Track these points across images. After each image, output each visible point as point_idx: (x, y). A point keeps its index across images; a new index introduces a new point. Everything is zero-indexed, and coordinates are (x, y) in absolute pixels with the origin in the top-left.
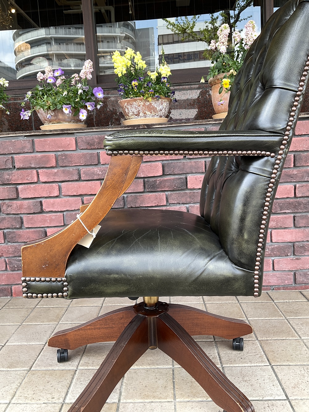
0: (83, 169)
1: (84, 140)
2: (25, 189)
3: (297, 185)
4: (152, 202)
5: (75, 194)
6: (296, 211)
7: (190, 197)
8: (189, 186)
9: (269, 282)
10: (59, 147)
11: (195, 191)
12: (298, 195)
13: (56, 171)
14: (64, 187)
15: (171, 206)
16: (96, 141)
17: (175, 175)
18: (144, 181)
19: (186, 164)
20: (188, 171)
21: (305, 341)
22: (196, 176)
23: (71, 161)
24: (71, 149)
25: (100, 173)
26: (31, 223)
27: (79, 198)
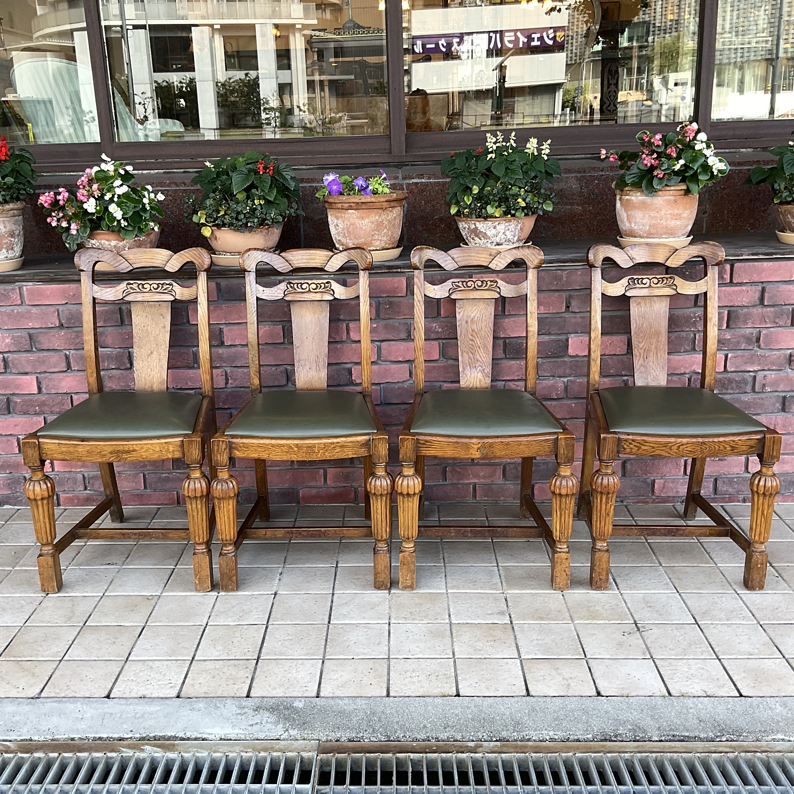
3: (730, 355)
4: (514, 373)
5: (401, 360)
6: (724, 391)
7: (570, 368)
8: (571, 351)
9: (677, 492)
10: (382, 291)
11: (578, 359)
12: (729, 369)
14: (385, 349)
15: (540, 380)
17: (550, 334)
18: (505, 342)
19: (568, 320)
20: (571, 330)
21: (721, 569)
22: (581, 338)
23: (398, 312)
24: (400, 295)
25: (440, 330)
27: (406, 365)
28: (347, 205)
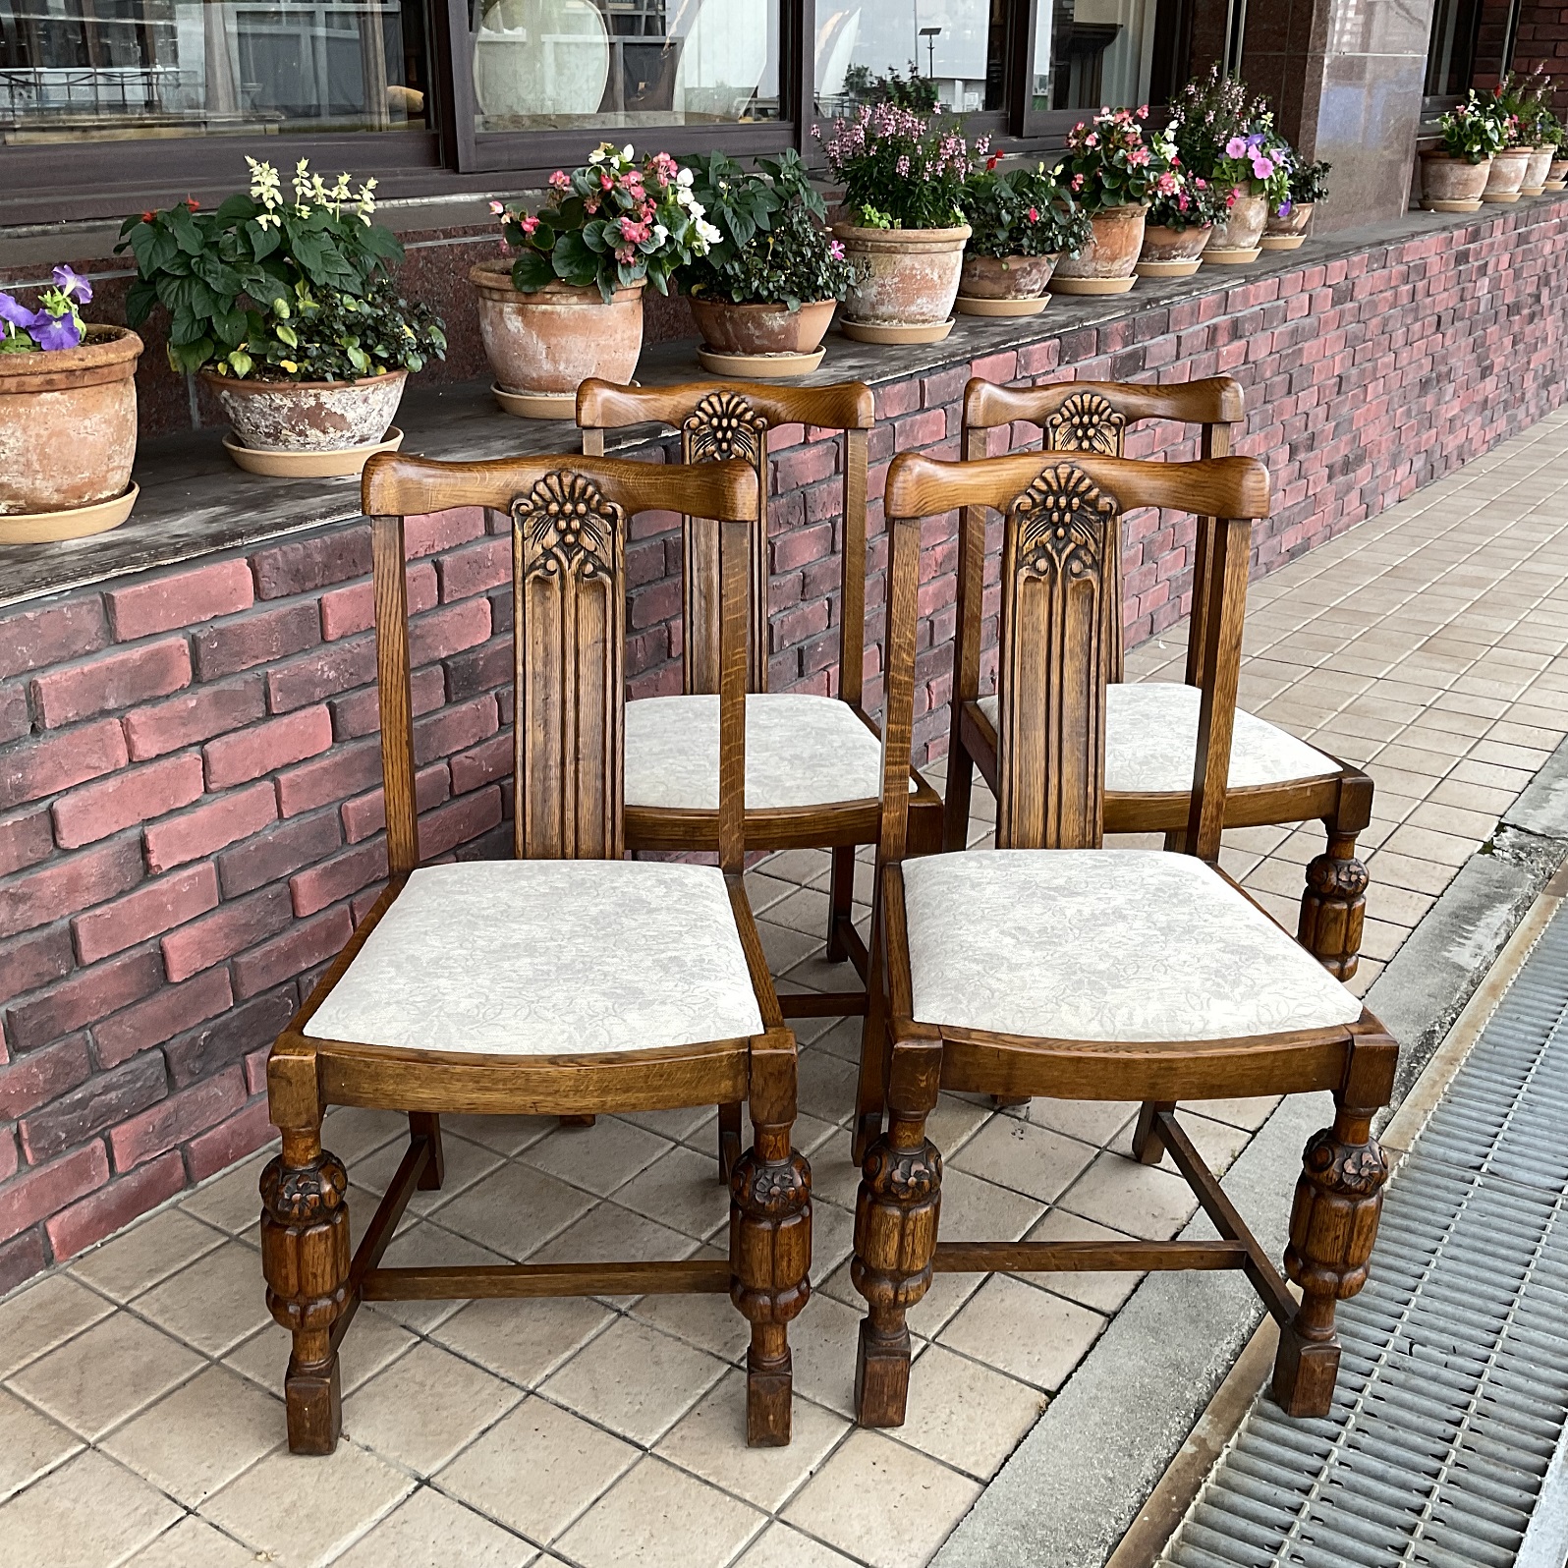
0: (277, 673)
1: (281, 565)
2: (85, 810)
4: (466, 732)
5: (257, 775)
10: (202, 609)
13: (193, 703)
14: (220, 760)
16: (318, 558)
18: (446, 670)
23: (238, 654)
24: (241, 607)
25: (332, 674)
26: (111, 939)
27: (269, 784)
28: (38, 380)
